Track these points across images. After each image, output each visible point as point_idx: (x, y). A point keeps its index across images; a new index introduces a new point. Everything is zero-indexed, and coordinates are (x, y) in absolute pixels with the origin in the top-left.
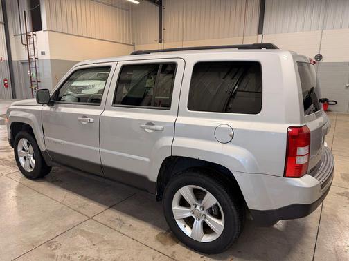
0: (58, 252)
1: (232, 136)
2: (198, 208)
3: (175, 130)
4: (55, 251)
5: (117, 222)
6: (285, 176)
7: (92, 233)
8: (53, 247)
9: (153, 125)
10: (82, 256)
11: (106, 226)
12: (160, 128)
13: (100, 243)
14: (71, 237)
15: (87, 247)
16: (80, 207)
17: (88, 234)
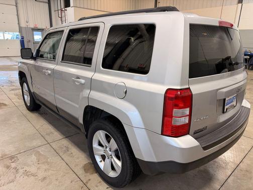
0: (13, 165)
2: (107, 149)
4: (12, 164)
5: (65, 149)
6: (162, 134)
7: (43, 155)
8: (13, 160)
9: (79, 78)
10: (26, 171)
11: (55, 151)
12: (83, 81)
13: (43, 163)
14: (28, 156)
15: (33, 164)
16: (47, 134)
17: (40, 154)
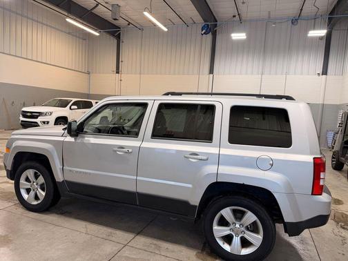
1: (272, 165)
2: (237, 226)
3: (219, 160)
6: (312, 194)
7: (137, 258)
9: (197, 155)
12: (205, 158)
